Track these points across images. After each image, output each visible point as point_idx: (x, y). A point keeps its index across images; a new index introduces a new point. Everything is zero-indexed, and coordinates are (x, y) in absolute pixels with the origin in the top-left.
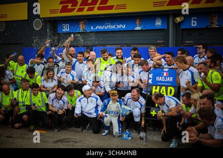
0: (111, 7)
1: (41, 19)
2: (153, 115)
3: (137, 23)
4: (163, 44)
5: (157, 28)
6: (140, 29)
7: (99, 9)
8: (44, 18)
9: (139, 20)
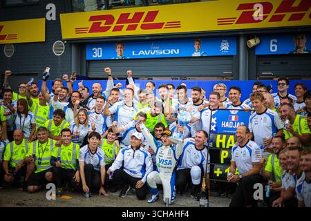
0: (159, 26)
1: (63, 41)
2: (218, 175)
3: (196, 46)
4: (231, 75)
5: (223, 54)
6: (200, 55)
7: (143, 27)
8: (68, 40)
9: (197, 43)
